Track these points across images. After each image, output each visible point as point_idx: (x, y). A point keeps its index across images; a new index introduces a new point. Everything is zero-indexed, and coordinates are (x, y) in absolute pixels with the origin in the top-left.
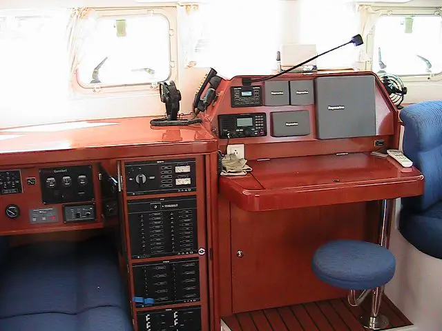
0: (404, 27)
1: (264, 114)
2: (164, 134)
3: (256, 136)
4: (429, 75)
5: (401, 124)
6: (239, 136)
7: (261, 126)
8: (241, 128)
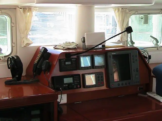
0: (143, 20)
1: (79, 75)
2: (9, 90)
3: (75, 88)
4: (158, 47)
5: (153, 77)
6: (65, 89)
7: (77, 82)
8: (66, 84)
